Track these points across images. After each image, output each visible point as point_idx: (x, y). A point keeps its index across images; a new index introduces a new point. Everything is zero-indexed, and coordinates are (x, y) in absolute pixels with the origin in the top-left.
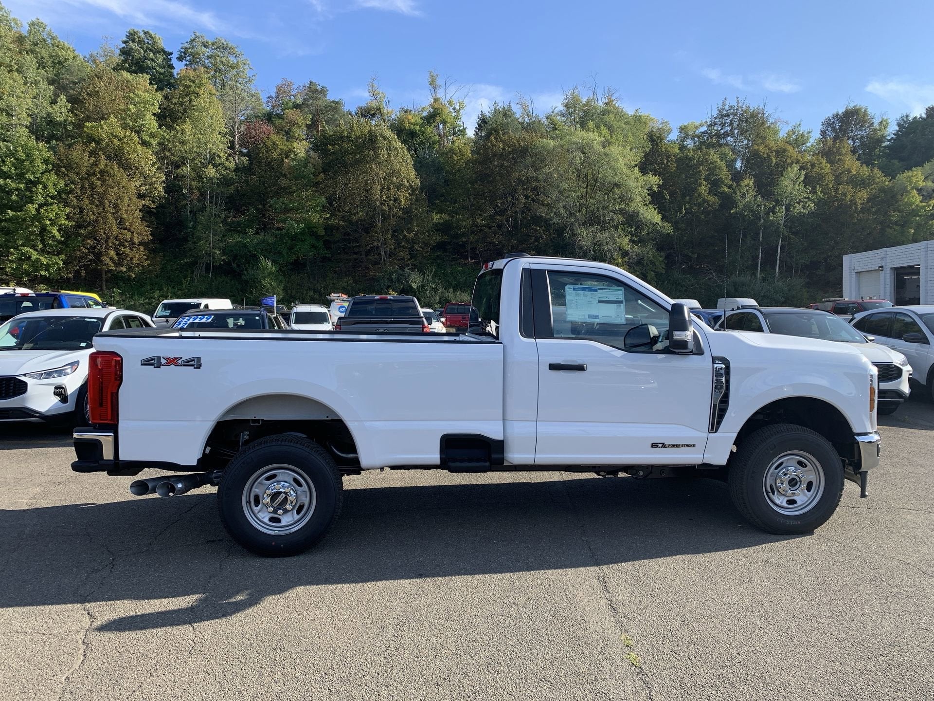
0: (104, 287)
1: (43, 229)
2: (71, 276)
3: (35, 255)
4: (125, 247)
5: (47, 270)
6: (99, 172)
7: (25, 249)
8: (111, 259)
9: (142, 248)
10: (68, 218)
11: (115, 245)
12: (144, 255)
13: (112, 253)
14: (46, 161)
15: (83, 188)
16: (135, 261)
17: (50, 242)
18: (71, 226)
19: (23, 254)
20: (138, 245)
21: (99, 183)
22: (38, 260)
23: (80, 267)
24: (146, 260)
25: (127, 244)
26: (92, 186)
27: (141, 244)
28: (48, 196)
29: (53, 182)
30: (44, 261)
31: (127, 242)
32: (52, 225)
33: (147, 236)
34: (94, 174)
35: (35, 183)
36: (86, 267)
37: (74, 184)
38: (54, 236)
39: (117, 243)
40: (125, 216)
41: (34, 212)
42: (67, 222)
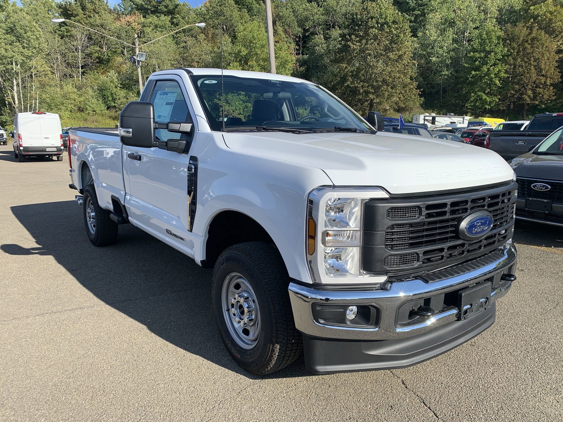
0: (525, 115)
1: (491, 80)
2: (505, 108)
3: (484, 97)
4: (540, 88)
5: (489, 105)
6: (531, 39)
7: (480, 93)
8: (529, 96)
9: (552, 88)
10: (506, 72)
11: (533, 87)
12: (553, 92)
13: (530, 92)
14: (499, 38)
15: (518, 52)
16: (546, 97)
17: (494, 88)
18: (507, 77)
19: (478, 96)
20: (549, 86)
21: (529, 47)
22: (486, 99)
23: (511, 103)
24: (553, 96)
25: (541, 86)
26: (525, 49)
27: (552, 85)
28: (496, 59)
29: (501, 50)
30: (488, 99)
31: (542, 84)
32: (495, 77)
33: (557, 78)
34: (527, 41)
35: (489, 52)
36: (514, 103)
37: (513, 49)
38: (496, 85)
39: (535, 86)
40: (543, 67)
41: (486, 70)
42: (505, 75)
